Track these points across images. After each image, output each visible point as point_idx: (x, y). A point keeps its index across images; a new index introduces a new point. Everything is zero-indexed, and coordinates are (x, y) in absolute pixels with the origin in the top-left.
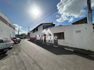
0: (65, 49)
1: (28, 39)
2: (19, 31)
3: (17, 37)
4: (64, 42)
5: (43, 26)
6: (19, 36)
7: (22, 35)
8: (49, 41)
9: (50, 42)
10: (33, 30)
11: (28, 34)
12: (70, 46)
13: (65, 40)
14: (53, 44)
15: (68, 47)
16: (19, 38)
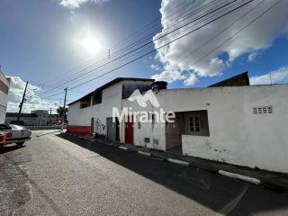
0: (220, 171)
1: (58, 132)
2: (24, 100)
3: (13, 122)
4: (208, 144)
5: (123, 87)
6: (21, 119)
7: (34, 115)
8: (147, 140)
9: (150, 145)
10: (81, 100)
11: (58, 111)
12: (231, 160)
13: (211, 139)
14: (162, 151)
15: (224, 163)
16: (19, 128)
